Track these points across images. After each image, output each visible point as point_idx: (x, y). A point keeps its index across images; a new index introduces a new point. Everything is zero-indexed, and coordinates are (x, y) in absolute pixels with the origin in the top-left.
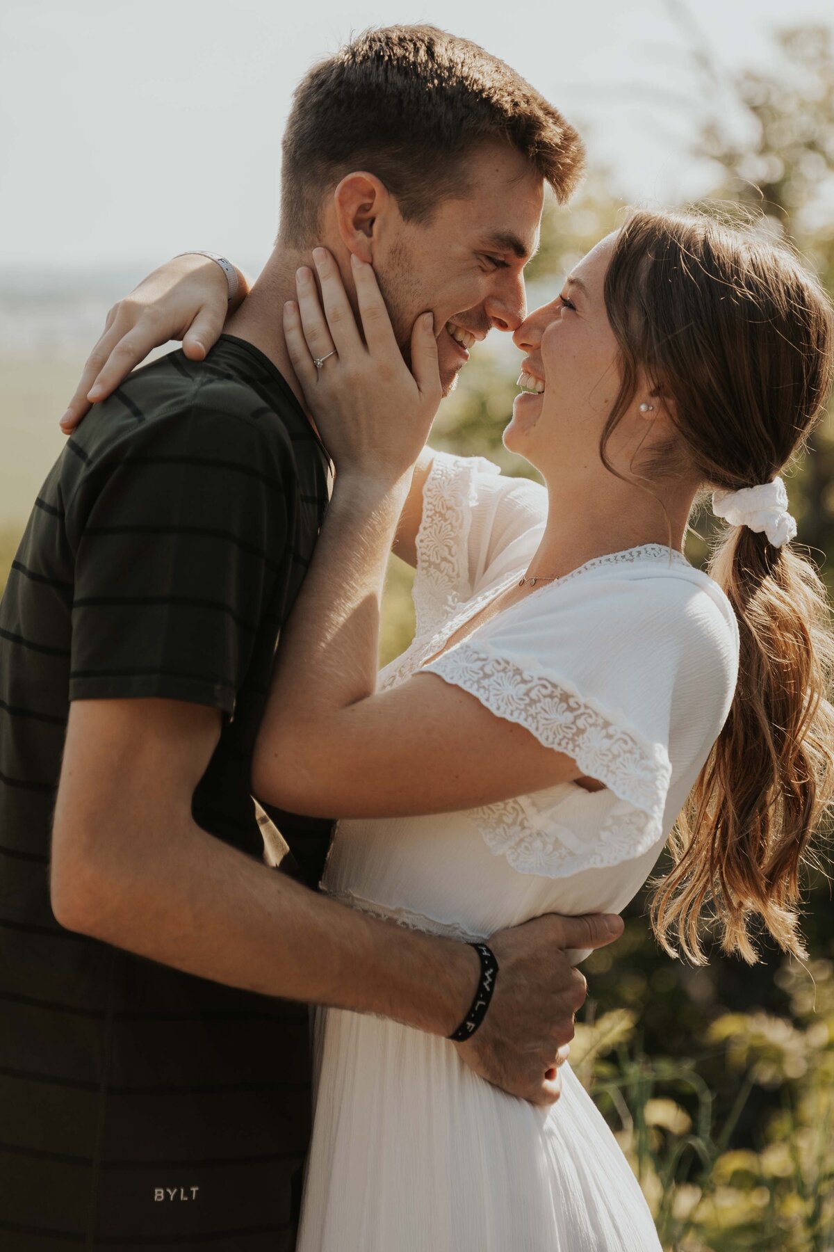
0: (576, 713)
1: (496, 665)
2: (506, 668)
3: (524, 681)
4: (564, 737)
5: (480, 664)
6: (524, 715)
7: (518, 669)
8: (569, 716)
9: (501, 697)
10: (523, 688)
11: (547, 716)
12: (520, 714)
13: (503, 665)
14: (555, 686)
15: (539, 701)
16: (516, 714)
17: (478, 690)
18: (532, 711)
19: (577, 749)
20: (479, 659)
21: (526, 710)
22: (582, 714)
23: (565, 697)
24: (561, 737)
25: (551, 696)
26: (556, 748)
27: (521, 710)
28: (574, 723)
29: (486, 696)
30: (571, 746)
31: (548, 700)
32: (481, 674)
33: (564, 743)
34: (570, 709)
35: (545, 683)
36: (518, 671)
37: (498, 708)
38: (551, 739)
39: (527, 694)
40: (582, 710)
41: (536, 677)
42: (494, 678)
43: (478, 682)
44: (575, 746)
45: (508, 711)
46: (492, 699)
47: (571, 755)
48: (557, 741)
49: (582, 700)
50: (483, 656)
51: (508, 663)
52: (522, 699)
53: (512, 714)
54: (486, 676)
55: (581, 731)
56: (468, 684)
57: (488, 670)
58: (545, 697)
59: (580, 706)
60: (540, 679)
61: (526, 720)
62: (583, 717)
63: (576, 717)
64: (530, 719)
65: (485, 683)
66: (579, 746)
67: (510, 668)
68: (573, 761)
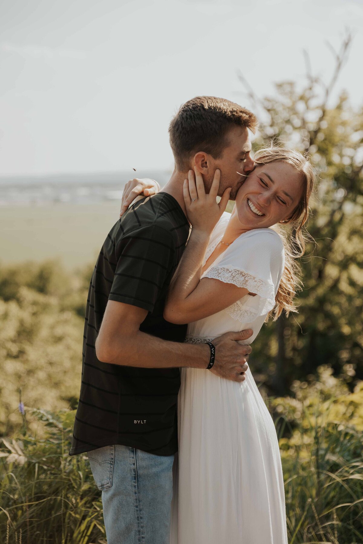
0: (244, 276)
1: (221, 270)
2: (224, 270)
3: (230, 272)
4: (243, 283)
5: (217, 271)
6: (232, 281)
7: (227, 269)
8: (243, 278)
9: (225, 277)
10: (230, 274)
11: (238, 280)
12: (231, 281)
13: (223, 269)
14: (238, 271)
15: (235, 276)
16: (230, 281)
17: (218, 278)
18: (234, 279)
19: (247, 286)
20: (217, 270)
21: (233, 279)
22: (246, 276)
23: (241, 273)
24: (242, 284)
25: (238, 274)
26: (241, 287)
27: (231, 280)
28: (245, 279)
29: (221, 278)
30: (245, 285)
31: (238, 275)
32: (218, 274)
33: (243, 285)
34: (243, 276)
35: (236, 271)
36: (228, 270)
37: (225, 281)
38: (240, 285)
39: (232, 275)
40: (246, 275)
41: (233, 270)
42: (222, 273)
43: (218, 276)
44: (246, 285)
45: (228, 281)
46: (223, 279)
47: (246, 288)
48: (241, 285)
49: (246, 273)
50: (217, 269)
51: (224, 268)
52: (231, 277)
53: (229, 281)
54: (220, 273)
55: (247, 281)
56: (215, 277)
57: (219, 272)
58: (236, 274)
59: (245, 274)
60: (234, 270)
61: (233, 282)
62: (247, 277)
63: (245, 278)
64: (234, 281)
65: (220, 275)
66: (247, 285)
67: (225, 269)
68: (247, 289)
